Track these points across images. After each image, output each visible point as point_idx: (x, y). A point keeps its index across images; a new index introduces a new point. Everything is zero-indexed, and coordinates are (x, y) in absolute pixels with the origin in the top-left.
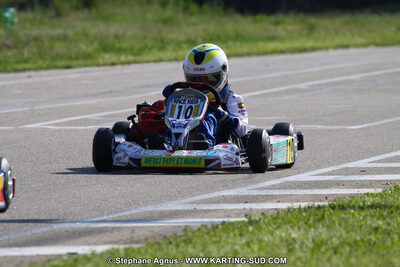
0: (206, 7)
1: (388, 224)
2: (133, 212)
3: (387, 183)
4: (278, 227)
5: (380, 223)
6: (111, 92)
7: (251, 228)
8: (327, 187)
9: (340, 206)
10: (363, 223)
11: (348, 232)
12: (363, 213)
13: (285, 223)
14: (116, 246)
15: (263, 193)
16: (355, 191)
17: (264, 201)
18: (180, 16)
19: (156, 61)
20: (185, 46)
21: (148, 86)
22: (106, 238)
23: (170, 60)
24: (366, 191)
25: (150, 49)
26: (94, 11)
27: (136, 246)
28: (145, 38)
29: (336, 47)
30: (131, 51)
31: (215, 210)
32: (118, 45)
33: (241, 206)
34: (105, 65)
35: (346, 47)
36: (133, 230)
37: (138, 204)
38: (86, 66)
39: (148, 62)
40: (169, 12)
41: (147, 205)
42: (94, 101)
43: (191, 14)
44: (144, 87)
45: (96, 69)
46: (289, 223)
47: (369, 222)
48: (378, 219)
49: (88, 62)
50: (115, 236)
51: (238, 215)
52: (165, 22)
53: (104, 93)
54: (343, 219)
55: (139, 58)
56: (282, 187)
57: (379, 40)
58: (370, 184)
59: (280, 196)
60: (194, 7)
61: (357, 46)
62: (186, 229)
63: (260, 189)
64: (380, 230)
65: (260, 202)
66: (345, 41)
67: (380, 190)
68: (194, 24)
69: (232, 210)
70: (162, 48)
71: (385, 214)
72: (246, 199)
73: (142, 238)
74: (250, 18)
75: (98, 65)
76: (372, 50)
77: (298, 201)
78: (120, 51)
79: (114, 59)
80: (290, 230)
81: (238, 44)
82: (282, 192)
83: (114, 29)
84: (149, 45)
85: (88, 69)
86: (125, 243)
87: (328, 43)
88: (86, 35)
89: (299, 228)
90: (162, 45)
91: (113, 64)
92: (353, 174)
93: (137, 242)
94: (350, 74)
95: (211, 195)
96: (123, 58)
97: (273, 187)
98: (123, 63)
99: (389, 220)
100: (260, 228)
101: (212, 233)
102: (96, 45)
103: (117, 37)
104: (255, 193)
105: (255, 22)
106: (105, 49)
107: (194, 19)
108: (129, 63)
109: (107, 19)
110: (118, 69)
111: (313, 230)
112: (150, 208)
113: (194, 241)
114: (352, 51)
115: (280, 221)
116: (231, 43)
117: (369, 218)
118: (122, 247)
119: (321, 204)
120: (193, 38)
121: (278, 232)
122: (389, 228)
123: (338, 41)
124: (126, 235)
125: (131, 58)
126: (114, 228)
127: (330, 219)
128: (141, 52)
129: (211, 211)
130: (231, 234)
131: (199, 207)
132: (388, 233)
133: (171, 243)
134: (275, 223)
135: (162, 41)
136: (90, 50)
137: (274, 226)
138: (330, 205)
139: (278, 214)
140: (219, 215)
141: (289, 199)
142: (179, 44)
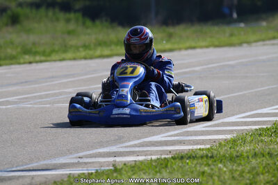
0: (98, 22)
1: (212, 169)
2: (34, 165)
3: (215, 141)
4: (134, 174)
5: (206, 168)
6: (26, 82)
7: (115, 175)
8: (172, 145)
9: (181, 157)
10: (194, 169)
12: (195, 162)
13: (140, 170)
15: (128, 150)
16: (191, 147)
17: (128, 156)
19: (60, 60)
20: (81, 49)
21: (53, 77)
22: (14, 183)
23: (70, 59)
24: (199, 147)
25: (57, 52)
26: (18, 27)
28: (54, 44)
29: (187, 49)
30: (44, 53)
31: (93, 162)
32: (34, 50)
33: (111, 159)
34: (24, 63)
35: (194, 48)
36: (33, 177)
37: (39, 159)
38: (12, 64)
39: (55, 61)
40: (72, 26)
41: (44, 160)
42: (14, 88)
43: (87, 28)
44: (50, 78)
45: (17, 66)
46: (142, 170)
47: (198, 169)
48: (205, 165)
49: (13, 61)
50: (20, 182)
51: (108, 166)
52: (69, 33)
53: (22, 83)
54: (181, 167)
55: (49, 58)
56: (142, 145)
57: (217, 43)
58: (203, 142)
59: (139, 152)
60: (89, 23)
61: (201, 47)
62: (69, 176)
63: (125, 147)
64: (205, 174)
65: (125, 156)
66: (193, 44)
67: (208, 146)
68: (89, 34)
69: (104, 162)
70: (65, 51)
71: (210, 162)
72: (115, 154)
73: (38, 183)
75: (19, 64)
76: (211, 50)
77: (152, 155)
78: (36, 53)
79: (31, 59)
82: (141, 149)
83: (32, 38)
84: (57, 49)
85: (13, 66)
87: (181, 46)
88: (12, 43)
90: (65, 48)
91: (30, 63)
92: (191, 135)
94: (194, 66)
95: (91, 152)
96: (38, 58)
97: (135, 146)
98: (37, 62)
99: (212, 167)
100: (121, 174)
102: (19, 50)
103: (34, 44)
104: (122, 150)
106: (26, 51)
107: (89, 31)
108: (41, 62)
109: (29, 31)
110: (34, 66)
111: (158, 174)
112: (46, 162)
114: (198, 51)
115: (136, 169)
116: (113, 47)
117: (198, 166)
119: (166, 156)
120: (87, 44)
122: (212, 172)
123: (188, 44)
124: (28, 181)
125: (43, 58)
126: (19, 177)
127: (171, 167)
128: (49, 55)
129: (90, 163)
131: (81, 160)
132: (211, 176)
134: (132, 171)
135: (65, 46)
136: (14, 53)
137: (132, 173)
138: (172, 157)
139: (135, 164)
140: (95, 166)
141: (145, 153)
142: (77, 48)
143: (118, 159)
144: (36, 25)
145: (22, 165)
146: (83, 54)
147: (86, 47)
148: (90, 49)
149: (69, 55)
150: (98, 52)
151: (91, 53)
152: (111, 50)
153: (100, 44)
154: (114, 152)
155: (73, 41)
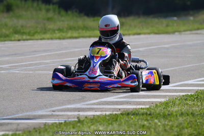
0: (69, 12)
1: (150, 123)
2: (20, 115)
3: (152, 103)
4: (92, 125)
5: (146, 123)
6: (16, 54)
7: (79, 124)
8: (121, 104)
9: (128, 114)
10: (137, 123)
11: (128, 128)
12: (137, 117)
13: (97, 122)
14: (7, 133)
15: (89, 107)
16: (135, 107)
17: (88, 111)
18: (56, 17)
19: (41, 39)
20: (56, 32)
21: (35, 51)
22: (4, 128)
23: (48, 39)
24: (141, 107)
25: (39, 33)
26: (11, 13)
27: (18, 133)
28: (37, 27)
29: (134, 34)
30: (29, 34)
31: (62, 115)
32: (22, 31)
33: (76, 113)
34: (14, 40)
35: (139, 34)
36: (18, 124)
37: (23, 111)
38: (5, 41)
39: (37, 39)
40: (50, 15)
41: (27, 112)
42: (7, 58)
43: (62, 16)
44: (33, 52)
45: (10, 42)
46: (99, 122)
47: (140, 123)
48: (145, 121)
49: (7, 38)
50: (9, 127)
51: (74, 118)
52: (48, 19)
53: (13, 55)
54: (127, 121)
55: (32, 38)
56: (99, 104)
57: (156, 31)
58: (144, 103)
59: (97, 108)
60: (63, 12)
61: (145, 34)
62: (45, 124)
63: (87, 105)
64: (145, 127)
65: (86, 111)
66: (139, 31)
67: (148, 106)
68: (63, 21)
69: (71, 115)
70: (45, 33)
71: (149, 118)
72: (79, 110)
73: (22, 129)
74: (92, 19)
75: (11, 40)
76: (152, 36)
77: (105, 111)
78: (23, 33)
79: (20, 37)
80: (99, 126)
81: (84, 31)
82: (98, 107)
83: (21, 22)
84: (39, 31)
85: (6, 42)
86: (13, 131)
87: (130, 32)
88: (6, 25)
89: (104, 125)
90: (45, 31)
91: (19, 40)
92: (135, 98)
93: (20, 131)
94: (139, 47)
95: (61, 107)
96: (24, 37)
97: (94, 104)
98: (24, 40)
99: (150, 122)
100: (83, 124)
101: (59, 126)
102: (11, 30)
103: (22, 26)
104: (84, 107)
105: (94, 21)
106: (16, 32)
107: (63, 18)
108: (27, 40)
109: (19, 17)
110: (21, 43)
111: (110, 126)
112: (28, 113)
113: (48, 130)
114: (142, 36)
115: (94, 121)
116: (80, 31)
117: (140, 120)
118: (10, 133)
119: (117, 113)
120: (61, 28)
121: (92, 127)
122: (150, 126)
123: (135, 31)
124: (15, 127)
125: (28, 37)
126: (8, 123)
127: (120, 121)
128: (33, 35)
129: (61, 115)
130: (68, 127)
131: (54, 113)
132: (149, 128)
133: (36, 131)
134: (91, 122)
135: (45, 29)
136: (7, 32)
137: (91, 124)
138: (121, 114)
139: (94, 117)
140: (65, 117)
141: (101, 110)
142: (54, 31)
143: (81, 113)
144: (24, 13)
145: (11, 115)
146: (58, 35)
147: (60, 30)
148: (63, 32)
149: (48, 36)
150: (69, 35)
151: (64, 34)
152: (79, 33)
153: (71, 28)
154: (78, 108)
155: (51, 26)
